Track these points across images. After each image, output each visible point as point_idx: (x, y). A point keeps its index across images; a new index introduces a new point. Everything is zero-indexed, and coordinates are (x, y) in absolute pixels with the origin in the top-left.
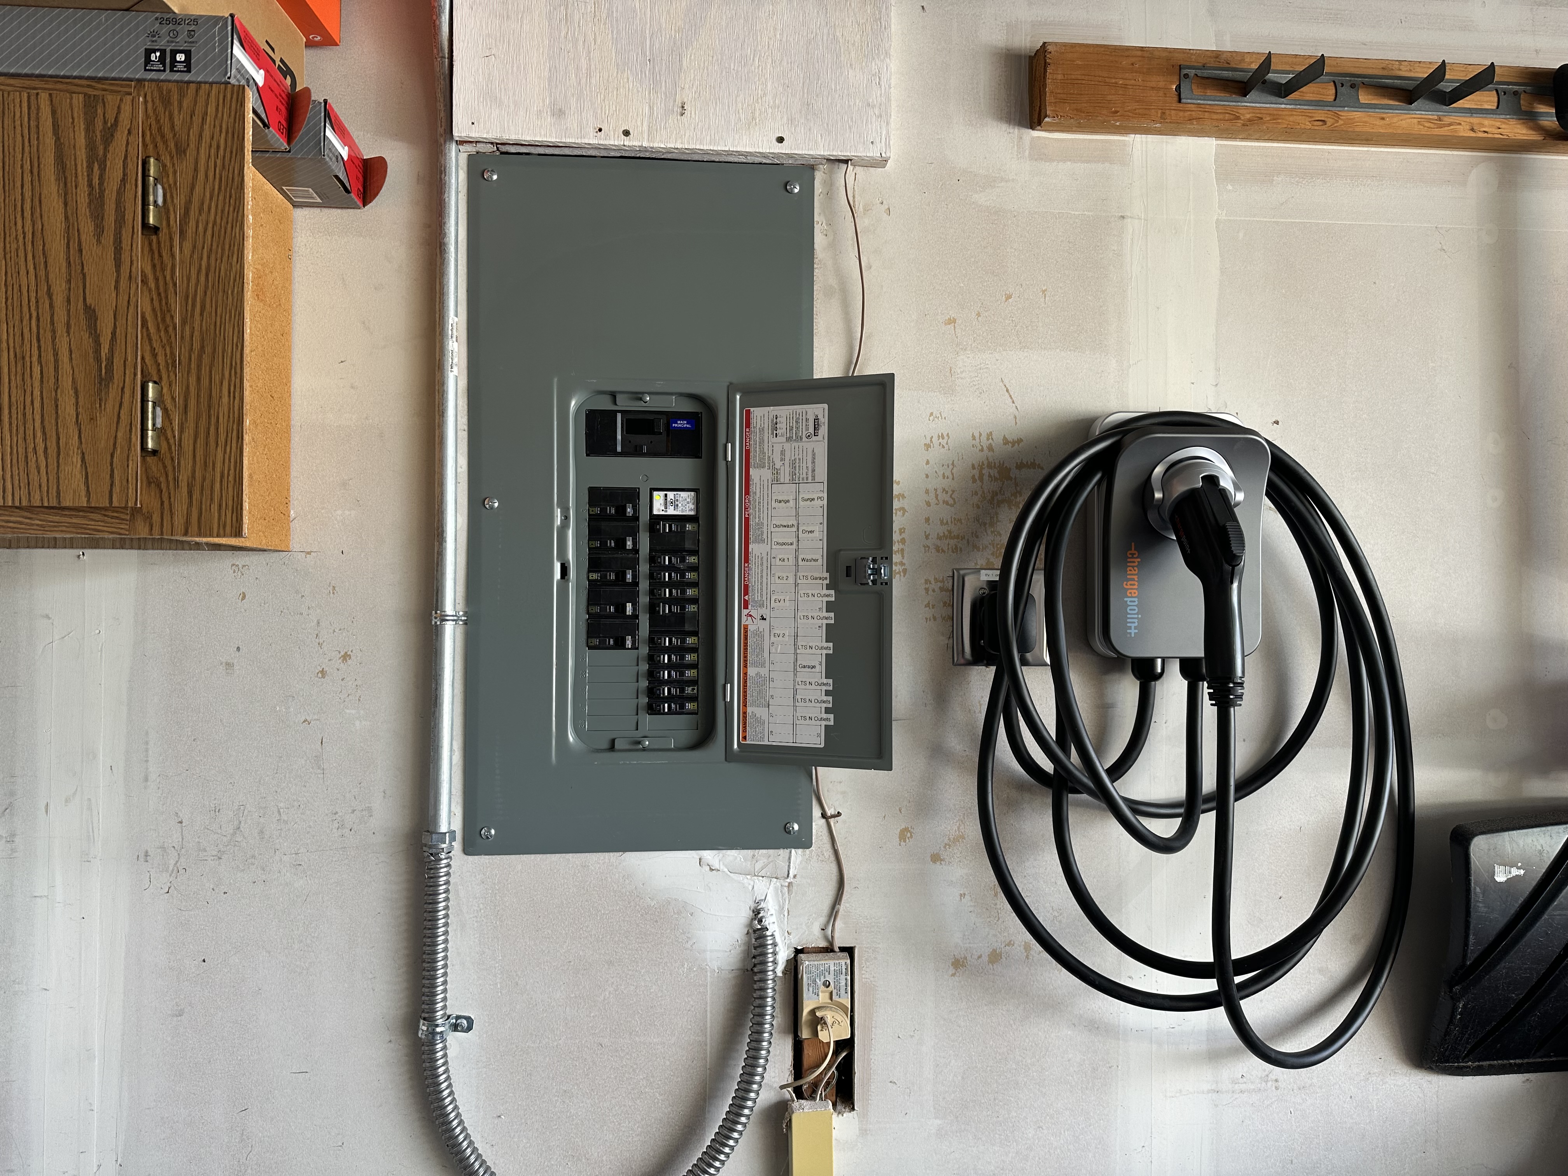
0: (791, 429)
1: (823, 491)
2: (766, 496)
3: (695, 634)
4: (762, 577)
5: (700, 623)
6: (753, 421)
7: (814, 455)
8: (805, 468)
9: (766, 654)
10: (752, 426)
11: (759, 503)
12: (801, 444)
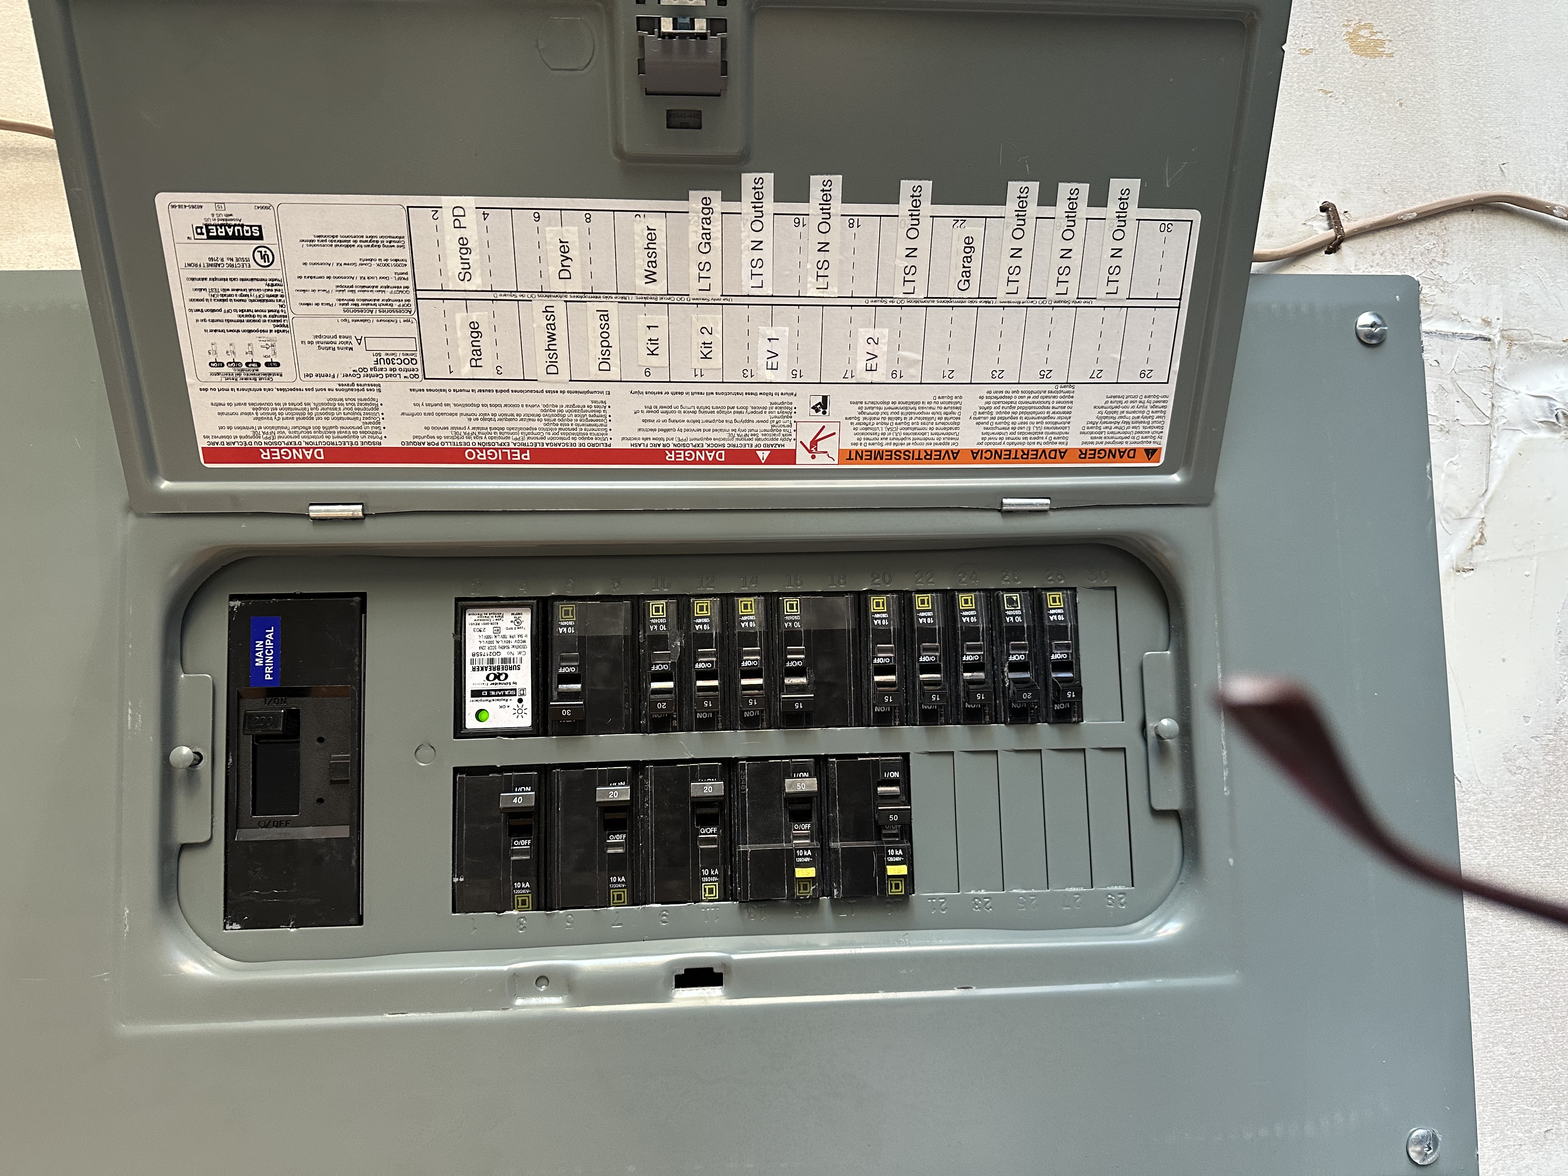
0: (247, 316)
1: (436, 209)
2: (464, 398)
3: (860, 600)
4: (703, 410)
5: (833, 588)
6: (238, 438)
7: (322, 240)
8: (366, 271)
9: (925, 394)
10: (253, 443)
11: (484, 417)
12: (293, 284)
